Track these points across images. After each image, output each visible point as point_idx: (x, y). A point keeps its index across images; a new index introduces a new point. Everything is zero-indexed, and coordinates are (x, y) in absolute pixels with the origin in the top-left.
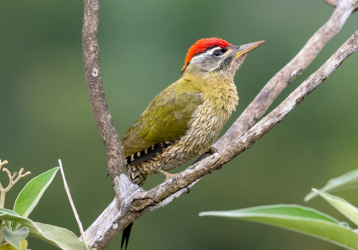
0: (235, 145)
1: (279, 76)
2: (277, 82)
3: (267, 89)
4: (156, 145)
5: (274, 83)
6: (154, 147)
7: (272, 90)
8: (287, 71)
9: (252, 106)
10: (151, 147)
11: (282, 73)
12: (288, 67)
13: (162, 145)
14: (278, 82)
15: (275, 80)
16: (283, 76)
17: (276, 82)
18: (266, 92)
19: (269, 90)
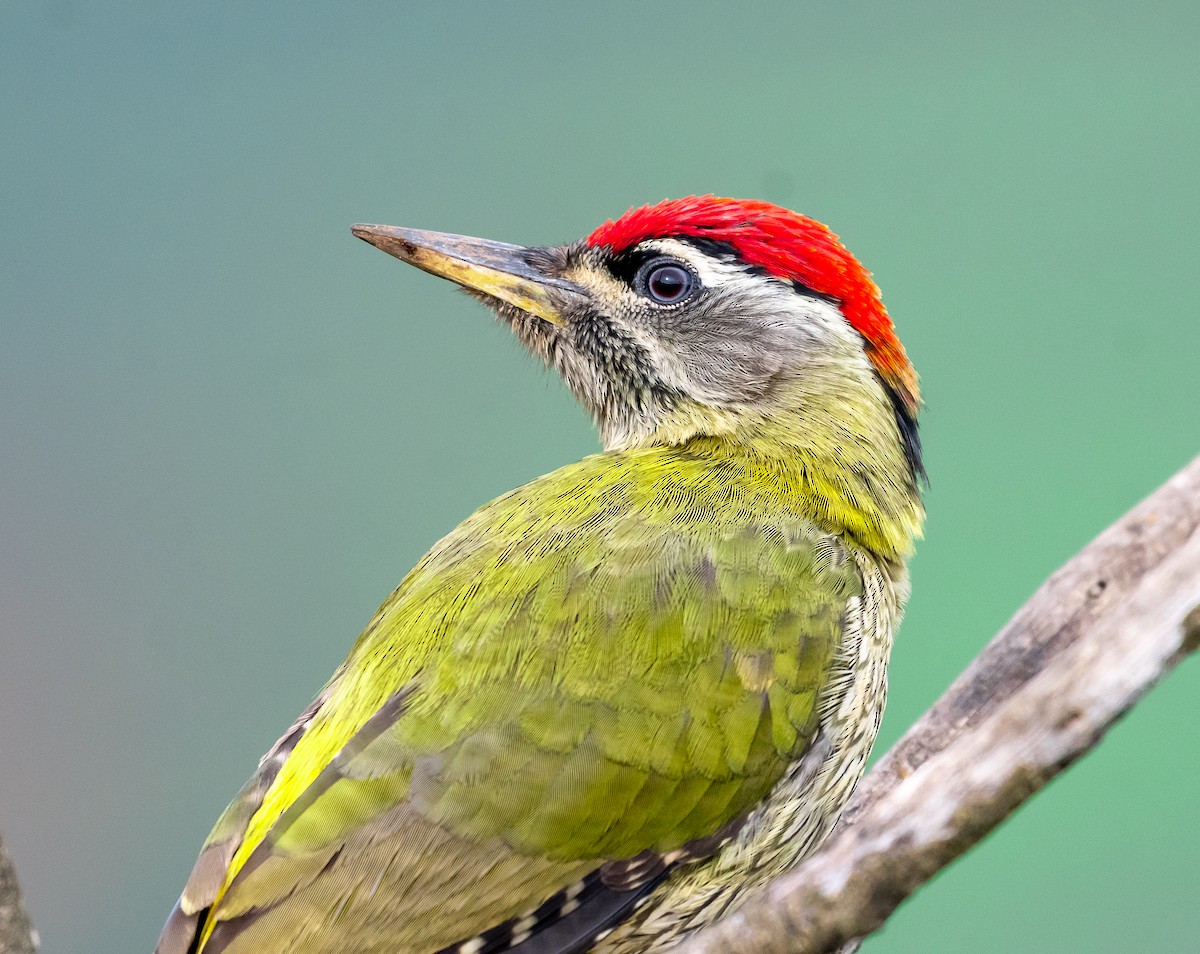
0: (772, 913)
1: (1113, 550)
2: (1096, 590)
3: (1030, 628)
4: (593, 883)
5: (1080, 595)
6: (580, 897)
7: (1065, 636)
8: (1168, 520)
9: (927, 733)
10: (560, 898)
11: (1135, 529)
12: (1175, 493)
13: (633, 878)
14: (1102, 585)
15: (1085, 576)
16: (1139, 548)
17: (1092, 584)
18: (1020, 651)
19: (1043, 638)
